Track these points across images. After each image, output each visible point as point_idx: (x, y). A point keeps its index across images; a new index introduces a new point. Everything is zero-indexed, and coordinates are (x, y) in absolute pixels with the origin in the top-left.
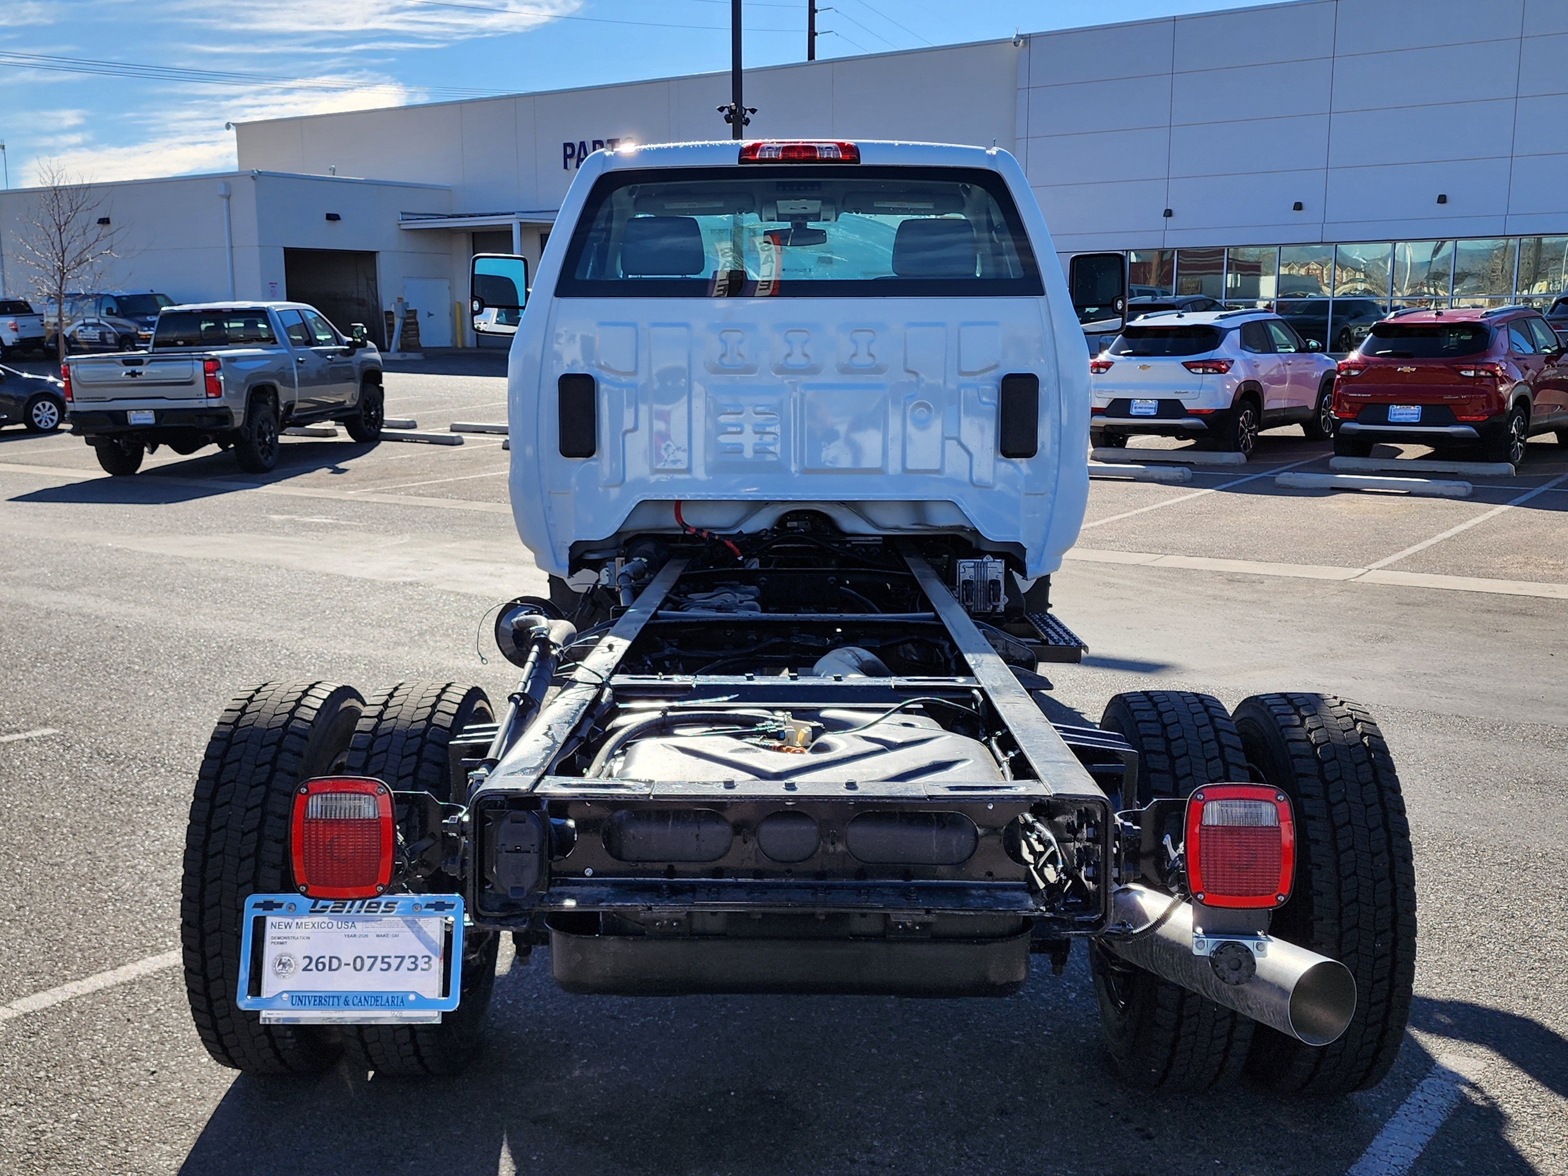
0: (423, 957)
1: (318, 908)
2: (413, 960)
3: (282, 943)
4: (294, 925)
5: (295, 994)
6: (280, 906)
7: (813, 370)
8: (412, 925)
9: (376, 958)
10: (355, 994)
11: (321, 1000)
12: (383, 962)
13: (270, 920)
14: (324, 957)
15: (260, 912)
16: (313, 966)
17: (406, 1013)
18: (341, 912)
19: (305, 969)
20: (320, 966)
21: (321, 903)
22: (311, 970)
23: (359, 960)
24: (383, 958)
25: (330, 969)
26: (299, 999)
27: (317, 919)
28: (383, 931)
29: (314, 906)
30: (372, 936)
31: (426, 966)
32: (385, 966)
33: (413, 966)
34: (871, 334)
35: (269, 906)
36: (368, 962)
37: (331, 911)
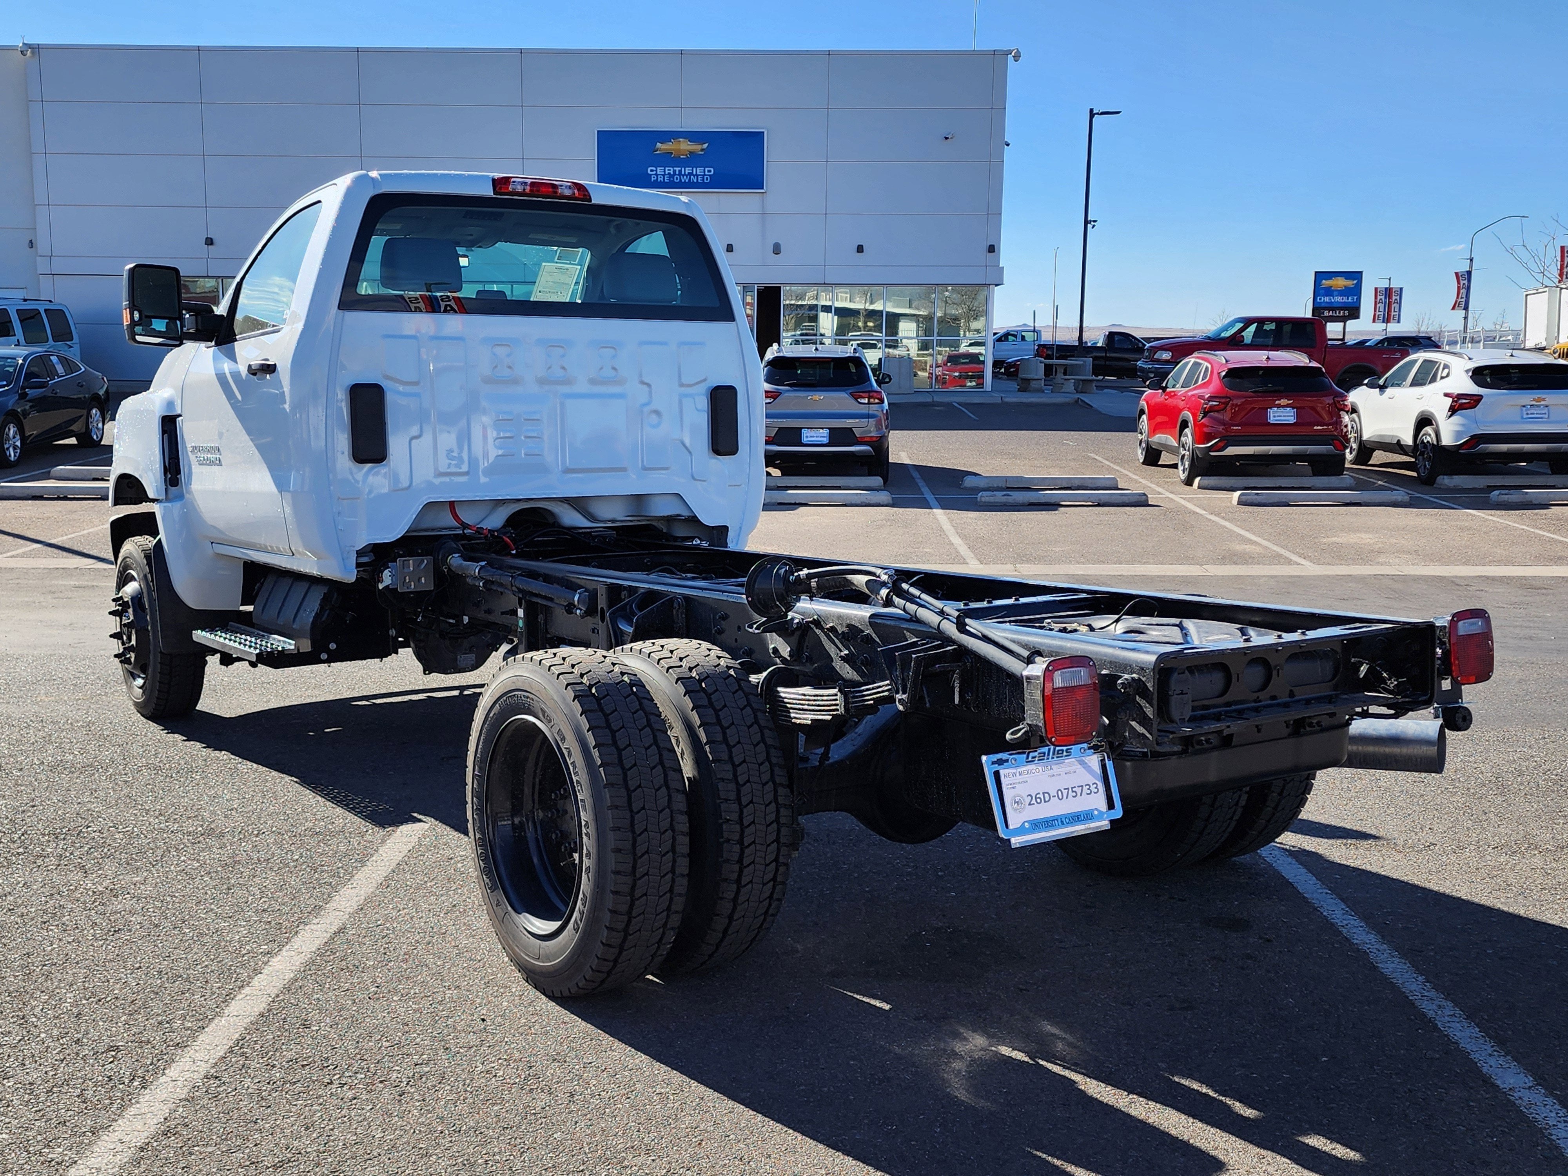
0: (1093, 784)
1: (1030, 759)
2: (1088, 787)
3: (1013, 788)
4: (1018, 774)
5: (1032, 822)
6: (1007, 761)
7: (568, 382)
8: (1083, 763)
9: (1068, 789)
10: (1066, 816)
11: (1049, 823)
12: (1073, 791)
13: (1002, 773)
14: (1039, 793)
15: (996, 767)
16: (1034, 801)
17: (1093, 825)
18: (1043, 759)
19: (1030, 804)
20: (1039, 800)
21: (1031, 755)
22: (1033, 804)
23: (1059, 792)
24: (1072, 788)
25: (1045, 802)
26: (1037, 825)
27: (1030, 767)
28: (1068, 769)
29: (1028, 758)
30: (1063, 774)
31: (1096, 790)
32: (1074, 794)
33: (1089, 792)
34: (612, 350)
35: (1000, 762)
36: (1065, 792)
37: (1039, 760)
